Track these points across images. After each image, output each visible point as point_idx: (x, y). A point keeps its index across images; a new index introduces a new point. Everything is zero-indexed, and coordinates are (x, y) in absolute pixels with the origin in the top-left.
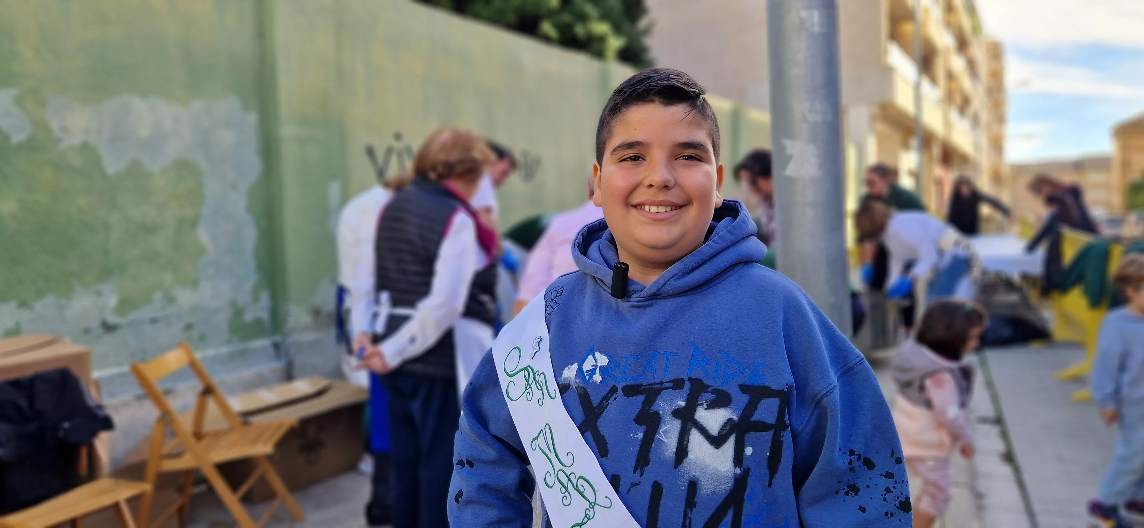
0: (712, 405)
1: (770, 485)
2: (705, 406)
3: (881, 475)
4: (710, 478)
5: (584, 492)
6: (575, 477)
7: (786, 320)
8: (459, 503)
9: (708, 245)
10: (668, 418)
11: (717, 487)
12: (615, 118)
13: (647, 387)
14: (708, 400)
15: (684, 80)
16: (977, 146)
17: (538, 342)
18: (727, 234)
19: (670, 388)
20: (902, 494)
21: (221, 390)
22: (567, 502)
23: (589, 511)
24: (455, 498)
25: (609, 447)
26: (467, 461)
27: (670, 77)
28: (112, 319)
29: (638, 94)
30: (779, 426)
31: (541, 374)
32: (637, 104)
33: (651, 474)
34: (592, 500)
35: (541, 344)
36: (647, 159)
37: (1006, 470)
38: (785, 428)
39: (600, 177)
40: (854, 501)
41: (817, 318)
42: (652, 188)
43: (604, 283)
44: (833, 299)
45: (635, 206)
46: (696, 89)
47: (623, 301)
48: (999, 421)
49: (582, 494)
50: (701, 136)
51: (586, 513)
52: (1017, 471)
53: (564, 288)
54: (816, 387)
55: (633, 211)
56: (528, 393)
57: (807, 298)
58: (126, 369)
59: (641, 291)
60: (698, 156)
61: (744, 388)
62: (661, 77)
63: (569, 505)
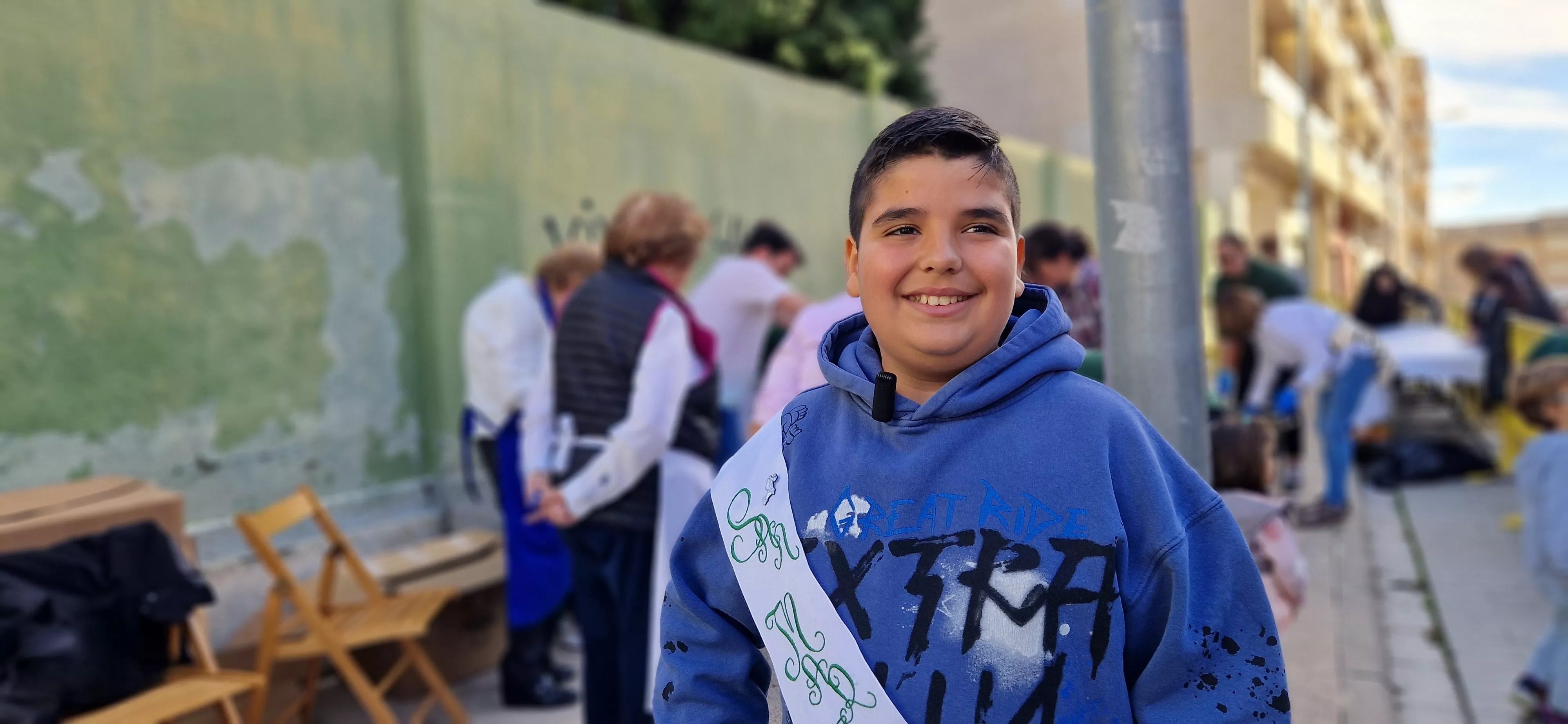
0: (1013, 567)
1: (1094, 676)
2: (1003, 568)
3: (1247, 661)
4: (1011, 667)
5: (838, 686)
6: (827, 667)
7: (1113, 449)
8: (667, 700)
9: (1005, 348)
10: (953, 584)
11: (1021, 679)
12: (877, 176)
13: (923, 542)
14: (1007, 560)
15: (971, 124)
16: (1388, 202)
17: (773, 482)
18: (1031, 332)
19: (956, 544)
20: (1277, 686)
21: (355, 549)
22: (815, 700)
23: (846, 712)
24: (663, 694)
25: (873, 624)
26: (679, 644)
27: (952, 120)
28: (211, 455)
29: (910, 144)
30: (1106, 594)
31: (777, 525)
32: (908, 157)
33: (930, 661)
34: (849, 697)
35: (777, 485)
36: (924, 232)
37: (1432, 655)
38: (1113, 597)
39: (857, 257)
40: (1210, 697)
41: (1156, 445)
42: (931, 272)
43: (862, 401)
44: (1184, 420)
45: (907, 297)
46: (989, 136)
47: (889, 425)
48: (1422, 586)
49: (835, 688)
50: (997, 201)
51: (841, 714)
52: (1449, 656)
53: (807, 409)
54: (1156, 542)
55: (905, 305)
56: (761, 552)
57: (1142, 418)
58: (228, 521)
59: (914, 412)
60: (994, 227)
61: (1057, 543)
62: (941, 119)
63: (819, 703)
